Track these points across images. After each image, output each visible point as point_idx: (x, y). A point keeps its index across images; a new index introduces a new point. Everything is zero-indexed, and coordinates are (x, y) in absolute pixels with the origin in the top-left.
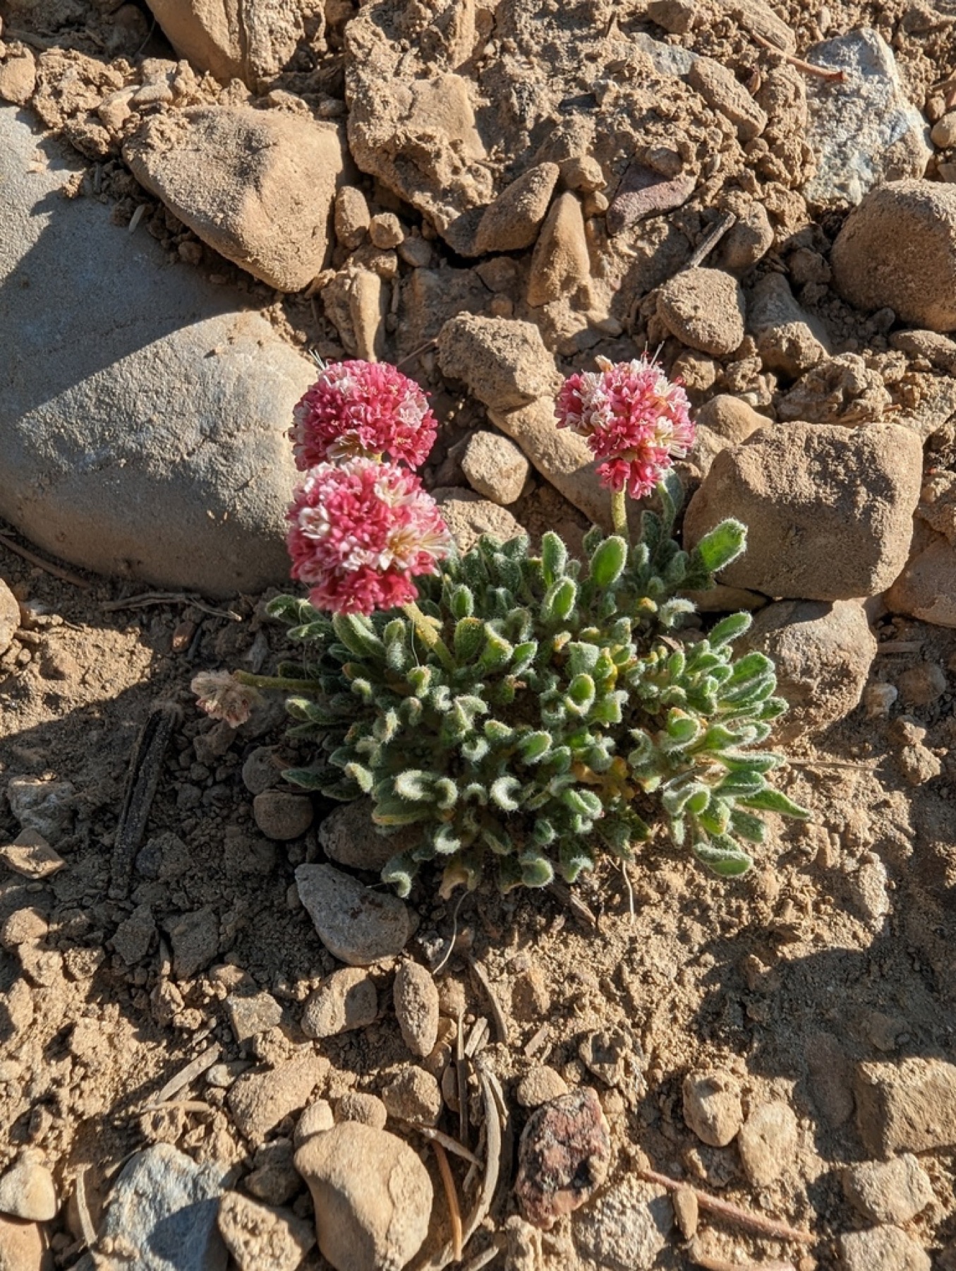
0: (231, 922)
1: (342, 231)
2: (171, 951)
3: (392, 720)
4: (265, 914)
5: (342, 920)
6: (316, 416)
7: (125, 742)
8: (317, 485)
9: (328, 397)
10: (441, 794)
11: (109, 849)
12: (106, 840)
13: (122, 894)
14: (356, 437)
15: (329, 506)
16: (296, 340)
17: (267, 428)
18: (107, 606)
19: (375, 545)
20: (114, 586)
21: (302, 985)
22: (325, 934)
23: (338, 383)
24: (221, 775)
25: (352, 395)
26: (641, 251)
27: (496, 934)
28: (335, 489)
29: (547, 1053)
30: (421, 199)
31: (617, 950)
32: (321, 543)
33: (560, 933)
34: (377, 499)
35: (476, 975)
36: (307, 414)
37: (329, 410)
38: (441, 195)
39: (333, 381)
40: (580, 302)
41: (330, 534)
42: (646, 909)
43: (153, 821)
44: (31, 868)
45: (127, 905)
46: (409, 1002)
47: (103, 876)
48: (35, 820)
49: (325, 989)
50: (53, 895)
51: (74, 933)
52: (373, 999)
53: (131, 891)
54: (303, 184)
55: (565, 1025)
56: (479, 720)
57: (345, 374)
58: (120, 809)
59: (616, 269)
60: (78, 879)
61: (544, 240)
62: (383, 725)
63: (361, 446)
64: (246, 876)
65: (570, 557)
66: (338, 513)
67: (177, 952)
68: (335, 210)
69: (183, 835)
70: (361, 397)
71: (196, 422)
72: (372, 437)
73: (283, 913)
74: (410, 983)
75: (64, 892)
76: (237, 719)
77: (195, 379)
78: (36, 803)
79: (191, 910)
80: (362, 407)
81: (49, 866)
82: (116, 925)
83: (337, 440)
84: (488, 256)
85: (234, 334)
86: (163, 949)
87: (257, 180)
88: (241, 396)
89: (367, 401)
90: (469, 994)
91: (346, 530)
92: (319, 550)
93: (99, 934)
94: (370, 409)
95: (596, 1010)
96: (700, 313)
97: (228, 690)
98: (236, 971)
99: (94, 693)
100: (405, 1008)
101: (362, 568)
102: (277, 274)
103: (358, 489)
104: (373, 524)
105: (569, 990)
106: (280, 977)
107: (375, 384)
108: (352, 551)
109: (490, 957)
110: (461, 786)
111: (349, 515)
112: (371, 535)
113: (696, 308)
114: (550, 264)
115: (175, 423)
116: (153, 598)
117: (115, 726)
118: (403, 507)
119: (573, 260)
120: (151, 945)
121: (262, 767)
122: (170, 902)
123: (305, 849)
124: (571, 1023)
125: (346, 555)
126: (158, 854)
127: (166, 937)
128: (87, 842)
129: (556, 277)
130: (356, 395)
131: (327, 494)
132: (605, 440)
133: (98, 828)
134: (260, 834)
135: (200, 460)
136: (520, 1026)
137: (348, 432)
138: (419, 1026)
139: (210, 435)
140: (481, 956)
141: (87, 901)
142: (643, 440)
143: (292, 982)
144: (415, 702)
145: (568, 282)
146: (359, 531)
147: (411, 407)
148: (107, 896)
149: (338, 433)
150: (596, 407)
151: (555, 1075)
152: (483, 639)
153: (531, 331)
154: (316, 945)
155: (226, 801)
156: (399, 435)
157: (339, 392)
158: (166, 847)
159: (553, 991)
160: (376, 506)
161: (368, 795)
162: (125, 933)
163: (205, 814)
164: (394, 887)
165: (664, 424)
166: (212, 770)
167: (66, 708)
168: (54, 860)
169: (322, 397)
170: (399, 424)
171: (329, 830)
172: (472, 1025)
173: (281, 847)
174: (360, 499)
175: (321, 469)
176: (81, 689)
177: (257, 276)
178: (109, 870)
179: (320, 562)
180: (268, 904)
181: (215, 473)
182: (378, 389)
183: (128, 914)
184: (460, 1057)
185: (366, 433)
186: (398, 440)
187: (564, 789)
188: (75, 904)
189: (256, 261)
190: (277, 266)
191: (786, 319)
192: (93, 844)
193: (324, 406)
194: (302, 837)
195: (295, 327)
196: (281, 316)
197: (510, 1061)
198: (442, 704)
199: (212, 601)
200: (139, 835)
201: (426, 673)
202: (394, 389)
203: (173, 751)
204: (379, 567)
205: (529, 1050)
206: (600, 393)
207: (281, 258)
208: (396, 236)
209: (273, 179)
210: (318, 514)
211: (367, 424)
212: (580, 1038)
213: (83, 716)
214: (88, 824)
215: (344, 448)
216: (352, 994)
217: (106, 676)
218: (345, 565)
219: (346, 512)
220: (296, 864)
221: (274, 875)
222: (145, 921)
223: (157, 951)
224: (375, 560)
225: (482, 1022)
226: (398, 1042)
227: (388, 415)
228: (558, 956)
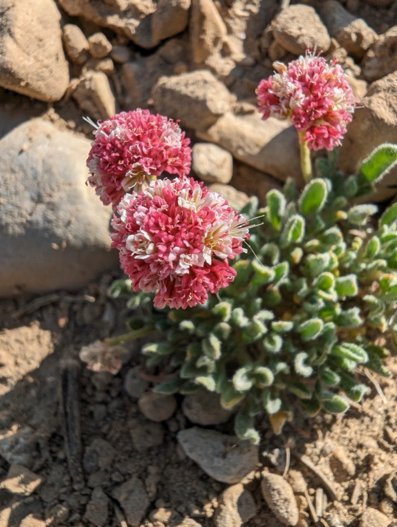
0: (152, 481)
1: (75, 54)
2: (122, 510)
3: (215, 342)
4: (169, 467)
5: (218, 462)
6: (106, 162)
7: (53, 391)
8: (131, 214)
9: (109, 145)
10: (261, 377)
11: (65, 460)
12: (61, 455)
13: (82, 486)
14: (140, 168)
15: (147, 228)
16: (69, 128)
17: (70, 184)
18: (15, 315)
19: (195, 247)
20: (15, 301)
21: (208, 508)
22: (210, 472)
23: (113, 133)
24: (114, 393)
25: (127, 138)
26: (249, 11)
27: (307, 435)
28: (146, 213)
29: (365, 499)
30: (113, 20)
31: (379, 420)
32: (152, 260)
33: (342, 422)
34: (182, 209)
35: (304, 465)
36: (98, 163)
37: (113, 155)
38: (123, 14)
39: (108, 133)
40: (225, 52)
41: (156, 250)
42: (386, 390)
43: (85, 434)
44: (23, 491)
45: (87, 491)
46: (277, 501)
47: (67, 478)
48: (15, 457)
49: (222, 506)
50: (41, 500)
51: (62, 521)
52: (251, 501)
53: (86, 481)
54: (40, 27)
55: (368, 477)
56: (268, 323)
57: (115, 126)
58: (63, 432)
59: (239, 26)
60: (53, 485)
61: (195, 18)
62: (210, 347)
63: (145, 173)
64: (150, 449)
65: (288, 203)
66: (157, 232)
67: (128, 511)
68: (65, 41)
69: (104, 436)
70: (134, 137)
71: (27, 194)
72: (151, 164)
73: (179, 463)
74: (274, 490)
75: (48, 497)
76: (115, 368)
77: (17, 169)
78: (12, 447)
79: (125, 480)
80: (137, 144)
81: (33, 485)
82: (84, 506)
83: (127, 174)
84: (163, 42)
85: (31, 135)
86: (117, 511)
87: (9, 31)
88: (48, 171)
89: (138, 138)
90: (306, 477)
91: (168, 244)
92: (151, 266)
93: (76, 516)
94: (143, 144)
95: (382, 461)
96: (304, 31)
97: (104, 354)
98: (166, 511)
99: (25, 368)
100: (275, 505)
101: (190, 269)
102: (44, 90)
103: (165, 207)
104: (189, 230)
105: (362, 454)
106: (192, 505)
107: (140, 124)
108: (178, 257)
109: (309, 451)
110: (272, 368)
111: (167, 230)
112: (189, 241)
113: (300, 29)
114: (203, 32)
115: (15, 199)
116: (39, 302)
117: (44, 383)
118: (206, 209)
119: (216, 26)
120: (109, 510)
121: (136, 381)
122: (111, 480)
123: (178, 422)
124: (371, 475)
125: (176, 263)
126: (95, 455)
127: (116, 502)
128: (50, 459)
129: (208, 39)
130: (129, 136)
131: (142, 219)
132: (305, 115)
133: (54, 449)
134: (148, 421)
135: (38, 217)
136: (342, 486)
137: (133, 166)
138: (287, 512)
139: (38, 199)
140: (303, 451)
141: (63, 497)
142: (330, 108)
143: (201, 506)
144: (225, 326)
145: (216, 40)
146: (179, 240)
147: (171, 133)
148: (73, 490)
149: (126, 169)
150: (291, 95)
151: (377, 512)
152: (252, 273)
153: (206, 75)
154: (205, 478)
155: (123, 408)
156: (170, 156)
157: (116, 139)
158: (98, 449)
159: (353, 459)
160: (185, 214)
161: (214, 393)
162: (92, 510)
163: (113, 419)
164: (249, 442)
165: (338, 92)
166: (108, 392)
167: (12, 382)
168: (33, 480)
169: (104, 147)
170: (167, 148)
171: (189, 407)
172: (314, 495)
173: (164, 425)
174: (168, 213)
175: (127, 200)
176: (17, 368)
177: (32, 95)
178: (69, 473)
179: (156, 276)
180: (167, 461)
181: (49, 221)
182: (143, 128)
183: (89, 497)
184: (316, 520)
185: (146, 163)
186: (170, 160)
187: (334, 348)
188: (56, 501)
189: (27, 84)
190: (41, 84)
191: (348, 22)
192: (55, 459)
193: (109, 154)
194: (174, 415)
195: (66, 119)
196: (55, 116)
197: (345, 511)
198: (243, 321)
199: (73, 293)
200: (79, 447)
201: (225, 305)
202: (154, 123)
203: (82, 388)
204: (206, 264)
205: (354, 500)
206: (290, 84)
207: (42, 78)
208: (105, 48)
209: (19, 27)
210: (141, 237)
211: (144, 155)
212: (382, 482)
213: (23, 384)
214: (48, 448)
215: (134, 178)
216: (240, 504)
217: (28, 355)
218: (178, 272)
219: (163, 229)
220: (176, 433)
221: (165, 442)
222: (101, 498)
223: (114, 512)
224: (201, 259)
225: (320, 492)
226: (274, 520)
227: (157, 143)
228: (347, 435)
